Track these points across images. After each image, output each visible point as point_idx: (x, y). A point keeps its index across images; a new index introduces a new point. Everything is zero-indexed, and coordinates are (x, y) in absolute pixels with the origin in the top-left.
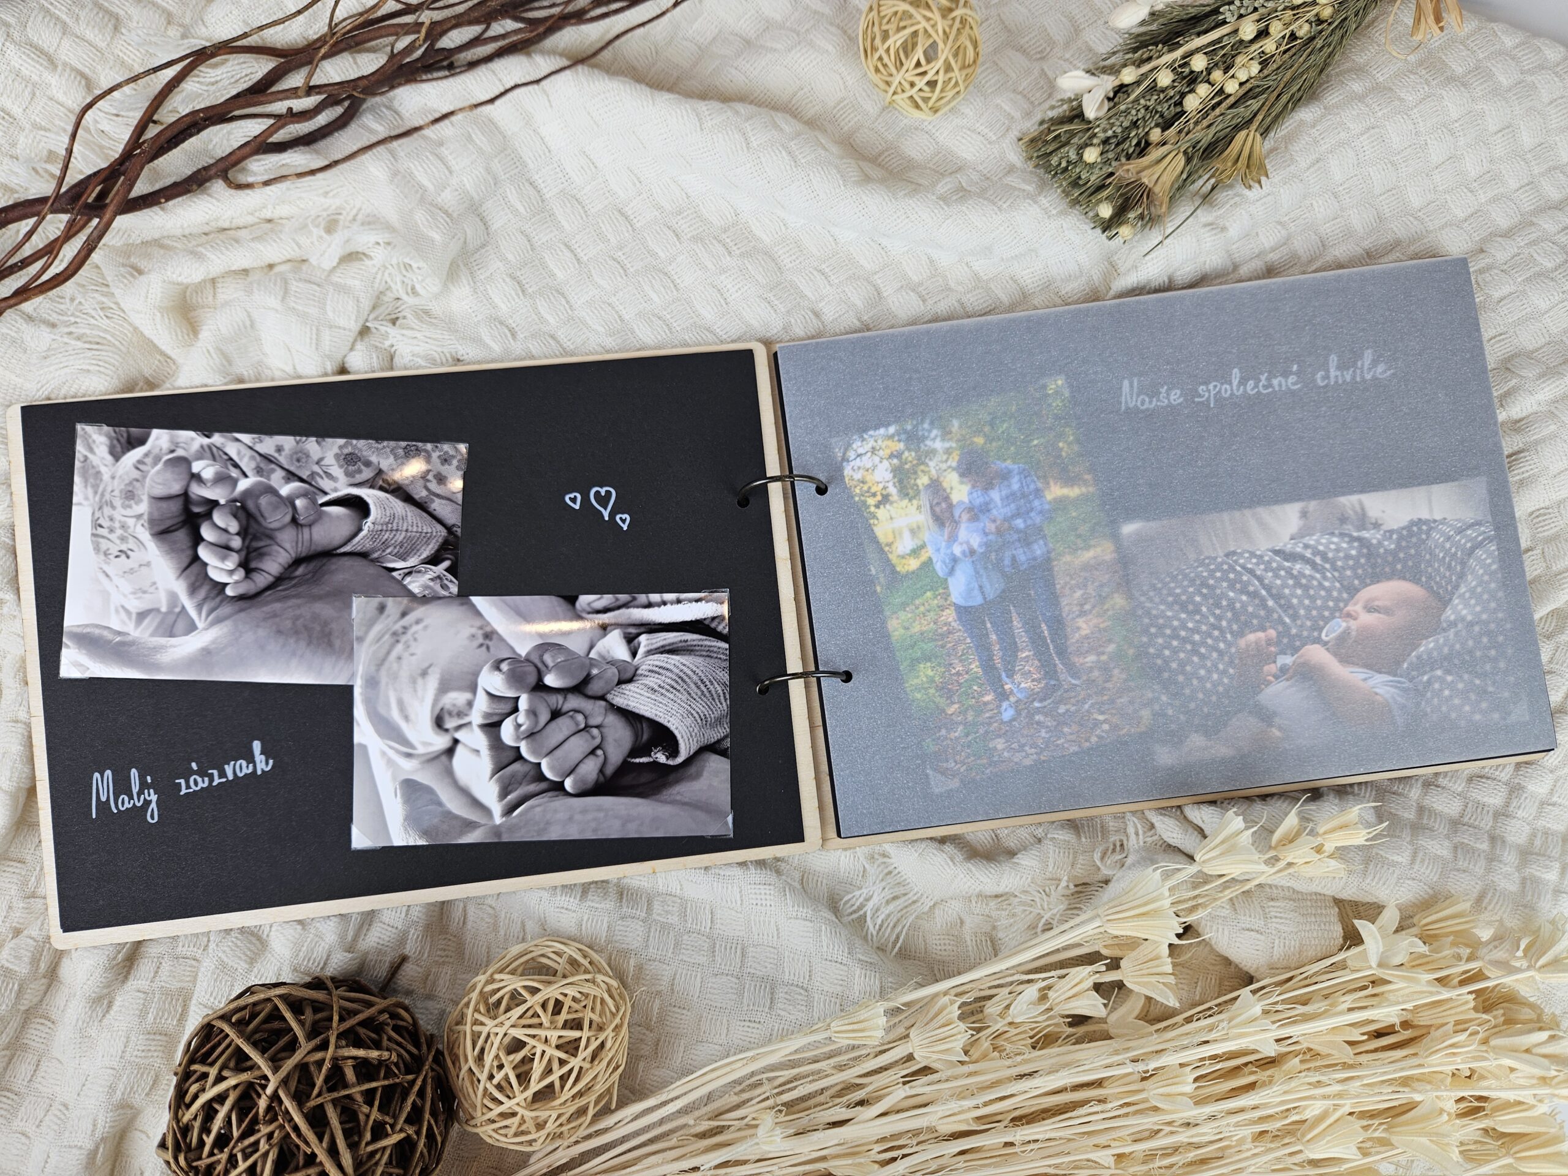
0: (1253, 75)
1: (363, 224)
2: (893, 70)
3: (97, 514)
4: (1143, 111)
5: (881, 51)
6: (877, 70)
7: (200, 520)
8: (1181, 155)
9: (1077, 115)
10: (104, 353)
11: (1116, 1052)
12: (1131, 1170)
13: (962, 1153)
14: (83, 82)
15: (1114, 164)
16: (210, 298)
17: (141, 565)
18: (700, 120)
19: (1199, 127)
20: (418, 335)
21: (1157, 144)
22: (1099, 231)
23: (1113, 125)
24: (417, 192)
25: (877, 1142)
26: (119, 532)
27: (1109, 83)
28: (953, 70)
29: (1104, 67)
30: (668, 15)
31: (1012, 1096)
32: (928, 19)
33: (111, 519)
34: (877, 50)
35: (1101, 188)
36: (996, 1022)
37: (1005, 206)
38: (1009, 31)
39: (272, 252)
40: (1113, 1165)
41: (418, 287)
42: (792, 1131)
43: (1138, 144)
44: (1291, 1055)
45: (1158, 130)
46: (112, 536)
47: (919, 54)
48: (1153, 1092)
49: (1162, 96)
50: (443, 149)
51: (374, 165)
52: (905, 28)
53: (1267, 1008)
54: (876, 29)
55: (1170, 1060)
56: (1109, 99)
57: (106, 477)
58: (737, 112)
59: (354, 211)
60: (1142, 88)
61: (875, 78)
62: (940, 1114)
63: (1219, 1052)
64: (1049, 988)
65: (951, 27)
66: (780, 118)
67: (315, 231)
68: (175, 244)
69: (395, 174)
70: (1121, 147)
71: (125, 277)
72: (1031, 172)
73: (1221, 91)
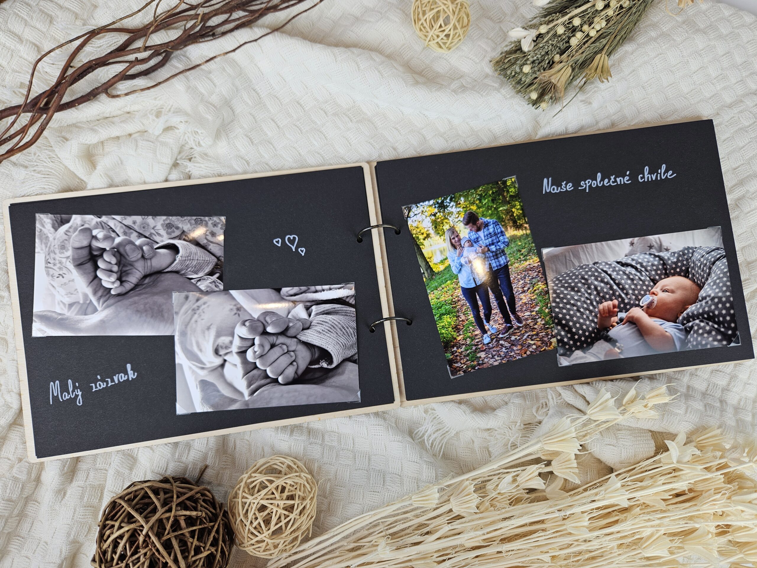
0: (603, 27)
1: (174, 113)
2: (429, 30)
3: (47, 257)
4: (551, 46)
5: (423, 21)
6: (421, 30)
7: (97, 258)
8: (570, 67)
9: (518, 49)
10: (51, 179)
11: (551, 507)
12: (559, 563)
13: (477, 557)
14: (36, 49)
15: (538, 73)
16: (101, 151)
17: (69, 281)
18: (335, 57)
19: (578, 54)
20: (202, 166)
21: (558, 62)
22: (531, 105)
23: (536, 54)
24: (199, 96)
25: (436, 552)
26: (58, 265)
27: (534, 33)
28: (457, 29)
29: (531, 25)
30: (318, 6)
31: (501, 528)
32: (445, 4)
33: (54, 259)
34: (420, 20)
35: (531, 84)
36: (492, 493)
37: (484, 94)
38: (483, 9)
39: (130, 128)
40: (550, 561)
41: (201, 142)
42: (394, 548)
43: (549, 63)
44: (635, 506)
45: (558, 56)
46: (55, 268)
47: (441, 21)
48: (569, 526)
49: (559, 39)
50: (211, 75)
51: (178, 84)
52: (433, 9)
53: (624, 484)
54: (420, 10)
55: (577, 510)
56: (534, 41)
57: (51, 239)
58: (353, 53)
59: (169, 107)
60: (550, 35)
61: (420, 34)
62: (466, 538)
63: (601, 505)
64: (517, 475)
65: (456, 8)
66: (374, 55)
67: (150, 116)
68: (83, 125)
69: (189, 87)
70: (541, 64)
71: (60, 142)
72: (497, 77)
73: (588, 35)
